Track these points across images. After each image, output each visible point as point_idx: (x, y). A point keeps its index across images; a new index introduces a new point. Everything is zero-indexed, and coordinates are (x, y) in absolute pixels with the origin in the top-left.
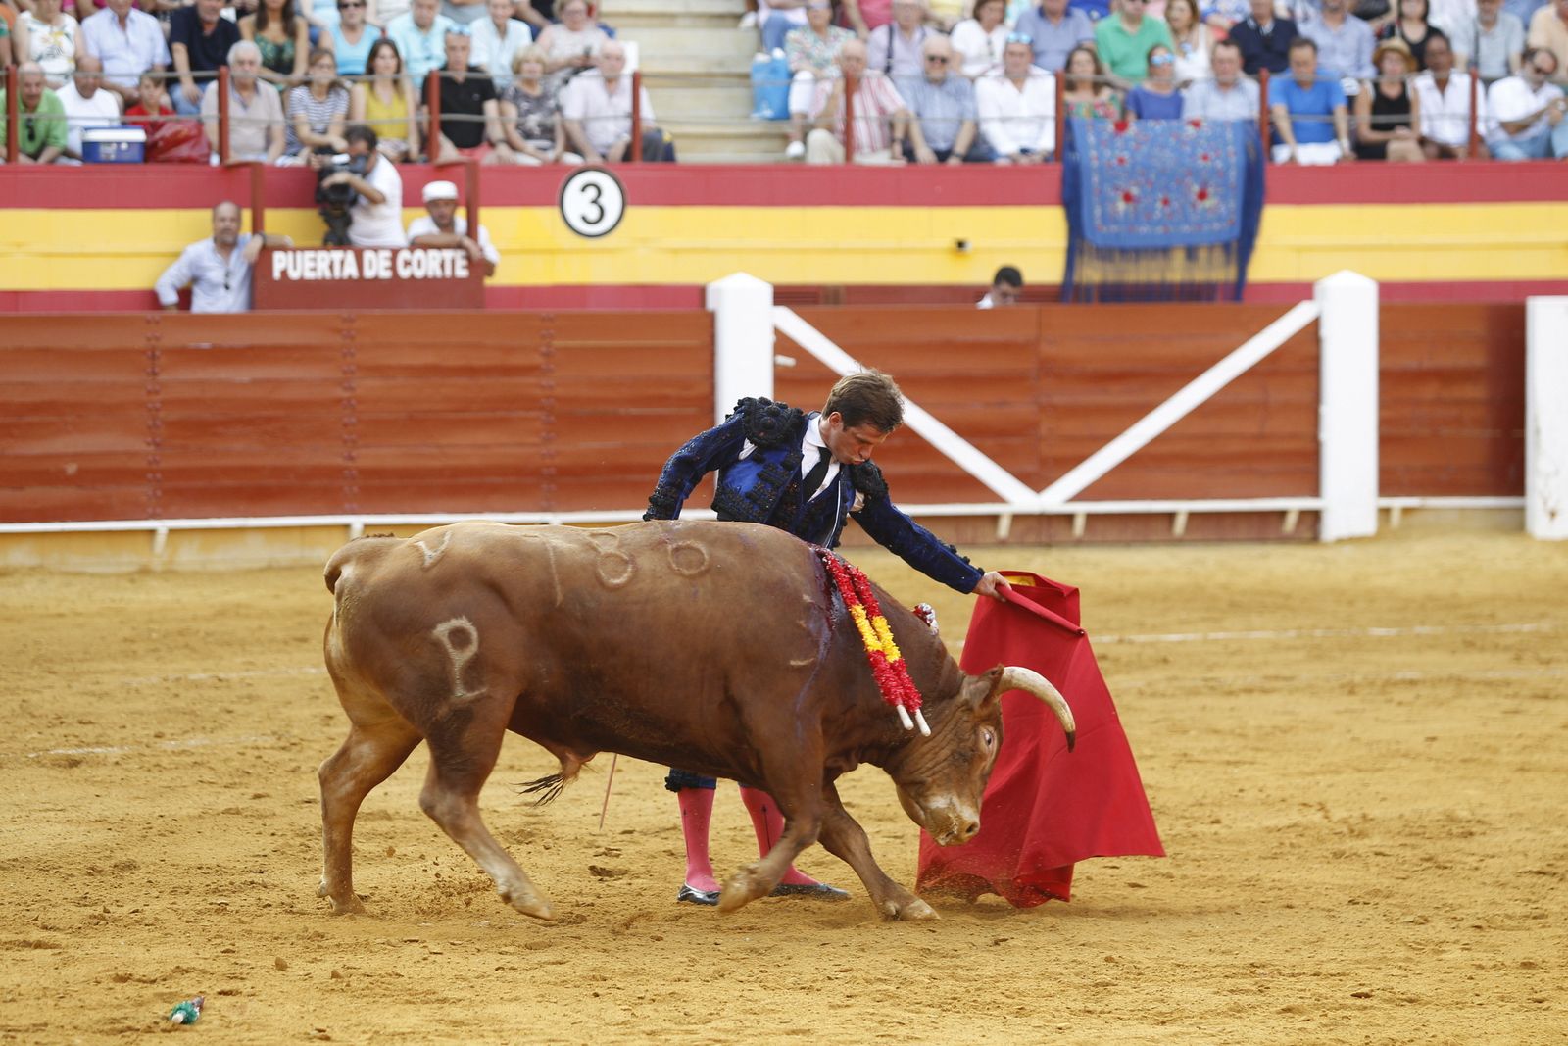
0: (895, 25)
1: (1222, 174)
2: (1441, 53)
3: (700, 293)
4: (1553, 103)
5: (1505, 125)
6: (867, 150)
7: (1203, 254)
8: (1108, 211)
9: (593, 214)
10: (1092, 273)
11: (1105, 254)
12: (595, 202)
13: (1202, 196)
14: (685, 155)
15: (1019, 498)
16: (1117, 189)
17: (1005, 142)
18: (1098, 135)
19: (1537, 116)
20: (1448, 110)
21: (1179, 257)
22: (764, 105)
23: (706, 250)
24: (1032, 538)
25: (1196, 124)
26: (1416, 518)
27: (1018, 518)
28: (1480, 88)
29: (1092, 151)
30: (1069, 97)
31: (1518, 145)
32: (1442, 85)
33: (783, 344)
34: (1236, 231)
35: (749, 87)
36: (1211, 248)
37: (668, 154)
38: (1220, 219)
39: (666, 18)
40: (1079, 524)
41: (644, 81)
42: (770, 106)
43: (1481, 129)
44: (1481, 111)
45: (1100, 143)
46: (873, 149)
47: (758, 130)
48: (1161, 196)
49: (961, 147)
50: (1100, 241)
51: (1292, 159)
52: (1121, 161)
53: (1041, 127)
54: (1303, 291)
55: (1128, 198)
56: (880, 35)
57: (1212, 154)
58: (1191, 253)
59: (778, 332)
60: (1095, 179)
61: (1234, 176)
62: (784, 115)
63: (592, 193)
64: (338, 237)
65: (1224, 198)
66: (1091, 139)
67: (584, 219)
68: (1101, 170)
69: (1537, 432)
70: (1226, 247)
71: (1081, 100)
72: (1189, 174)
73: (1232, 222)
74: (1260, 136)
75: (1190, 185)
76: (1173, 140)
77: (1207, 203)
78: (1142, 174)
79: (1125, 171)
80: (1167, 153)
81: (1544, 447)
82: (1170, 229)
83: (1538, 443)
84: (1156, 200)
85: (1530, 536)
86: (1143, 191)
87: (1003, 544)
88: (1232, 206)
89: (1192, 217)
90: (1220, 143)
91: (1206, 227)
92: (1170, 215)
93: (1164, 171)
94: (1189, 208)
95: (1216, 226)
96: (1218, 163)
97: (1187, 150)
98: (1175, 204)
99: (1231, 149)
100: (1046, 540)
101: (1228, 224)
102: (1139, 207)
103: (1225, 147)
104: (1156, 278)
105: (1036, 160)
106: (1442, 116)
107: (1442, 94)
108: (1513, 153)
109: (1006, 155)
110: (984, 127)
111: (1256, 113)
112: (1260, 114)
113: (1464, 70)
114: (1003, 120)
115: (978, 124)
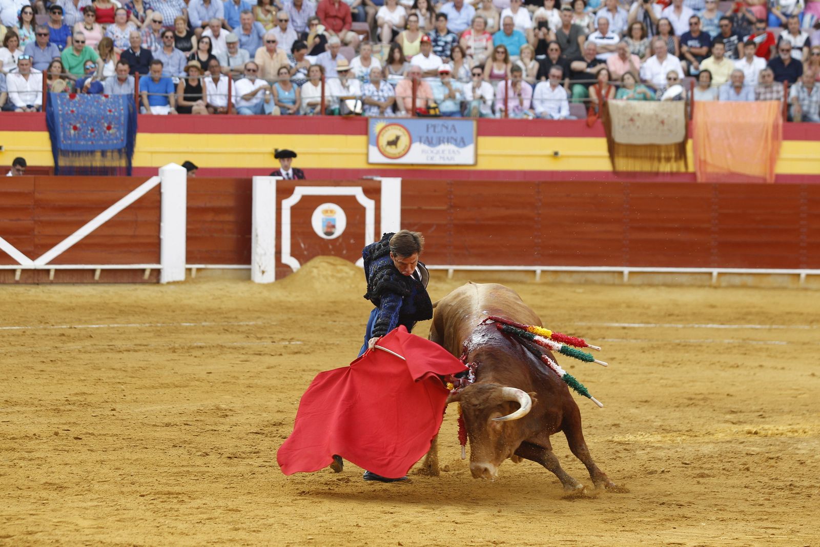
1: (118, 118)
2: (216, 66)
5: (243, 97)
7: (109, 154)
8: (68, 134)
10: (62, 162)
11: (66, 153)
13: (109, 128)
15: (25, 262)
16: (71, 124)
17: (20, 102)
18: (62, 100)
20: (218, 93)
21: (98, 155)
24: (30, 281)
26: (203, 273)
27: (24, 271)
28: (233, 82)
29: (60, 107)
30: (49, 82)
31: (250, 108)
32: (216, 81)
34: (125, 145)
36: (112, 152)
40: (52, 274)
43: (233, 100)
44: (233, 93)
45: (63, 104)
48: (90, 128)
50: (63, 148)
51: (149, 113)
52: (72, 111)
53: (37, 96)
54: (154, 172)
55: (75, 128)
57: (113, 110)
58: (103, 154)
60: (61, 120)
61: (123, 119)
65: (118, 129)
66: (59, 102)
68: (63, 115)
69: (257, 236)
70: (120, 151)
71: (55, 83)
72: (103, 118)
73: (122, 140)
74: (135, 102)
75: (103, 123)
76: (95, 103)
77: (111, 131)
78: (81, 118)
79: (74, 116)
80: (93, 108)
81: (259, 242)
82: (94, 142)
83: (257, 240)
84: (88, 130)
85: (253, 282)
86: (82, 125)
87: (17, 283)
88: (122, 132)
89: (104, 138)
90: (117, 104)
91: (110, 142)
92: (94, 136)
93: (91, 117)
94: (103, 134)
95: (115, 142)
96: (116, 114)
97: (102, 107)
98: (96, 132)
99: (122, 108)
100: (37, 282)
101: (120, 141)
102: (80, 132)
103: (119, 106)
104: (88, 164)
105: (34, 110)
106: (216, 95)
107: (216, 85)
108: (248, 112)
109: (21, 108)
110: (10, 95)
111: (133, 92)
112: (135, 91)
113: (226, 74)
114: (19, 92)
115: (7, 94)
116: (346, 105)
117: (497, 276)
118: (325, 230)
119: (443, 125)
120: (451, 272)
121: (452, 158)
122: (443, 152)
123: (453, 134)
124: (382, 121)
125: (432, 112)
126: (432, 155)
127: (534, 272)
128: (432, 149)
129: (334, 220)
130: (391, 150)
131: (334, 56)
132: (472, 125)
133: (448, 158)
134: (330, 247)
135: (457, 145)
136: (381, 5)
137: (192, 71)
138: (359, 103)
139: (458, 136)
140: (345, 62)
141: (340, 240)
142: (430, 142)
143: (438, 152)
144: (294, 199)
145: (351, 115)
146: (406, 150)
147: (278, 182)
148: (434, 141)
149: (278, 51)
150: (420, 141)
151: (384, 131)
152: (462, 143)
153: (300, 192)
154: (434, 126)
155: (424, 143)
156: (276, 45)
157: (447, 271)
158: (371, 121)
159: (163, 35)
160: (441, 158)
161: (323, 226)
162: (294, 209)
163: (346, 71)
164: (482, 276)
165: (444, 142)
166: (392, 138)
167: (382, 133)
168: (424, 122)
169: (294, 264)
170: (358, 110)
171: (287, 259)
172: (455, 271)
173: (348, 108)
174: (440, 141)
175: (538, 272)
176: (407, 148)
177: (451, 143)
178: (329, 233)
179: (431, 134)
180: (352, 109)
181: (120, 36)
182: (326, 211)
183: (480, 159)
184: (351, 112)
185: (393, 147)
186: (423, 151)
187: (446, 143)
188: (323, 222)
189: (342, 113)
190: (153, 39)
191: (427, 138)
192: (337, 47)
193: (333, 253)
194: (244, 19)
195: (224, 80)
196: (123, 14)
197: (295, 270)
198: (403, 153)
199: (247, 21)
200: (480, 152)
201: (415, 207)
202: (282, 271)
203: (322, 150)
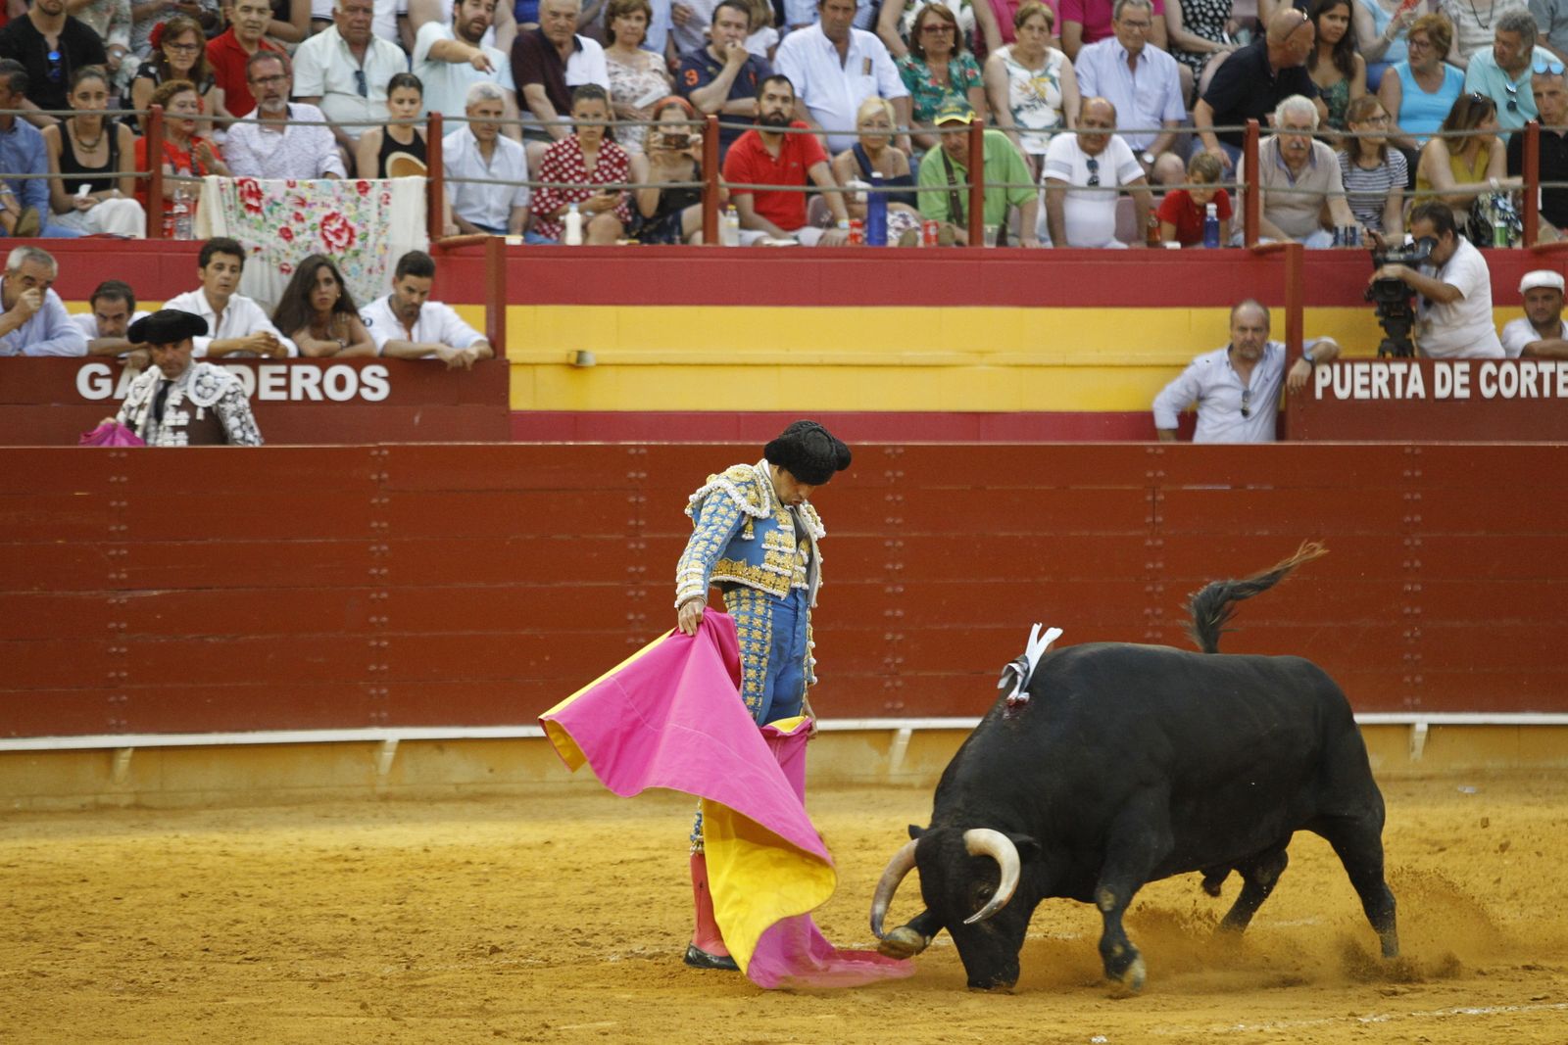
64: (1400, 345)
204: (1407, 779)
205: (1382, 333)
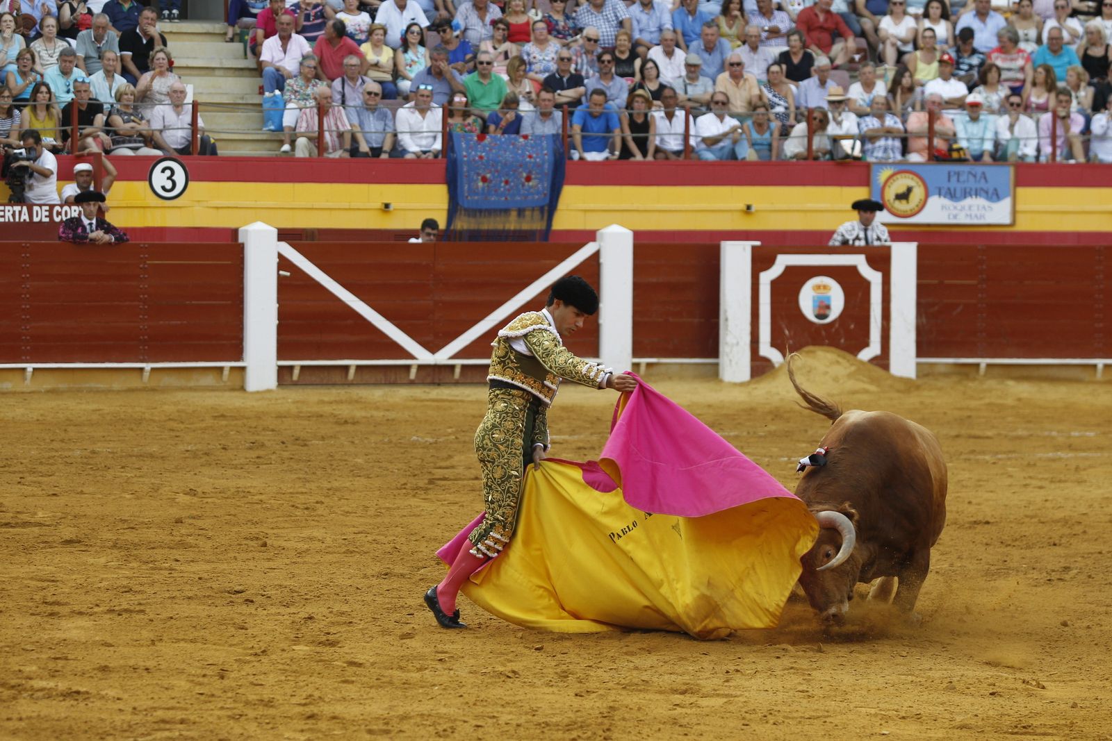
0: (345, 77)
1: (540, 166)
2: (671, 97)
3: (235, 232)
4: (734, 130)
5: (704, 140)
6: (330, 151)
7: (528, 213)
8: (473, 188)
9: (169, 185)
10: (461, 224)
11: (474, 212)
12: (169, 178)
13: (528, 179)
14: (223, 151)
15: (423, 356)
16: (478, 174)
17: (412, 146)
18: (467, 142)
19: (725, 135)
20: (673, 132)
21: (514, 214)
22: (270, 122)
23: (237, 208)
24: (429, 380)
25: (525, 137)
26: (654, 370)
27: (421, 367)
28: (691, 118)
29: (466, 151)
30: (450, 121)
31: (712, 152)
32: (670, 116)
33: (283, 263)
34: (547, 201)
35: (261, 112)
36: (533, 210)
37: (213, 151)
38: (538, 193)
39: (209, 70)
40: (458, 371)
41: (200, 108)
42: (273, 124)
43: (692, 142)
44: (692, 132)
45: (469, 147)
46: (335, 150)
47: (264, 137)
48: (503, 179)
49: (387, 147)
50: (466, 206)
51: (581, 159)
52: (481, 157)
53: (435, 138)
54: (591, 236)
55: (484, 180)
56: (337, 83)
57: (534, 155)
58: (521, 212)
59: (280, 256)
60: (465, 169)
61: (547, 167)
62: (280, 128)
63: (168, 173)
64: (18, 197)
65: (541, 181)
66: (464, 145)
67: (163, 188)
68: (469, 163)
69: (726, 320)
70: (542, 209)
71: (456, 121)
72: (521, 166)
73: (545, 195)
74: (563, 144)
75: (521, 173)
76: (511, 147)
77: (531, 184)
78: (493, 166)
79: (483, 164)
80: (508, 153)
81: (730, 328)
82: (509, 198)
83: (727, 326)
84: (501, 182)
85: (721, 381)
86: (493, 175)
87: (412, 383)
88: (545, 185)
89: (522, 192)
90: (539, 148)
91: (530, 197)
92: (509, 190)
93: (505, 164)
94: (520, 186)
95: (536, 197)
96: (538, 160)
97: (520, 152)
98: (512, 184)
99: (545, 152)
100: (437, 381)
101: (543, 196)
102: (491, 185)
103: (542, 149)
104: (500, 227)
105: (430, 156)
106: (670, 134)
107: (670, 122)
108: (709, 156)
109: (414, 153)
110: (400, 137)
111: (560, 131)
112: (563, 131)
113: (682, 107)
114: (412, 133)
115: (395, 135)
116: (841, 147)
117: (1043, 372)
118: (817, 312)
119: (970, 173)
120: (983, 366)
121: (982, 216)
122: (970, 207)
123: (982, 184)
124: (889, 167)
125: (955, 155)
126: (955, 212)
127: (1095, 366)
128: (955, 204)
129: (829, 298)
130: (901, 206)
131: (823, 83)
132: (1009, 173)
133: (976, 216)
134: (823, 333)
135: (989, 198)
136: (884, 14)
137: (637, 102)
138: (858, 144)
139: (990, 187)
140: (840, 90)
141: (837, 325)
142: (952, 195)
143: (963, 208)
144: (776, 271)
145: (848, 160)
146: (920, 206)
147: (754, 248)
148: (958, 194)
149: (746, 75)
150: (940, 195)
151: (891, 181)
152: (995, 196)
153: (783, 261)
154: (958, 174)
155: (945, 197)
156: (743, 68)
157: (978, 365)
158: (874, 168)
159: (599, 57)
160: (967, 215)
161: (814, 307)
162: (775, 284)
163: (840, 102)
164: (1025, 372)
165: (971, 196)
166: (902, 190)
167: (889, 184)
168: (945, 169)
169: (775, 356)
170: (857, 153)
171: (766, 350)
172: (989, 366)
173: (843, 151)
174: (966, 194)
175: (1100, 366)
176: (922, 203)
177: (980, 196)
178: (820, 316)
179: (953, 184)
180: (849, 151)
181: (539, 57)
182: (818, 287)
183: (1020, 217)
184: (847, 156)
185: (904, 202)
186: (943, 207)
187: (974, 197)
188: (814, 301)
189: (835, 157)
190: (585, 61)
191: (949, 189)
192: (827, 70)
193: (827, 341)
194: (707, 35)
195: (680, 114)
196: (543, 29)
197: (777, 365)
198: (916, 209)
199: (710, 37)
200: (1019, 207)
201: (936, 282)
202: (760, 367)
203: (810, 206)
204: (23, 393)
205: (10, 192)
